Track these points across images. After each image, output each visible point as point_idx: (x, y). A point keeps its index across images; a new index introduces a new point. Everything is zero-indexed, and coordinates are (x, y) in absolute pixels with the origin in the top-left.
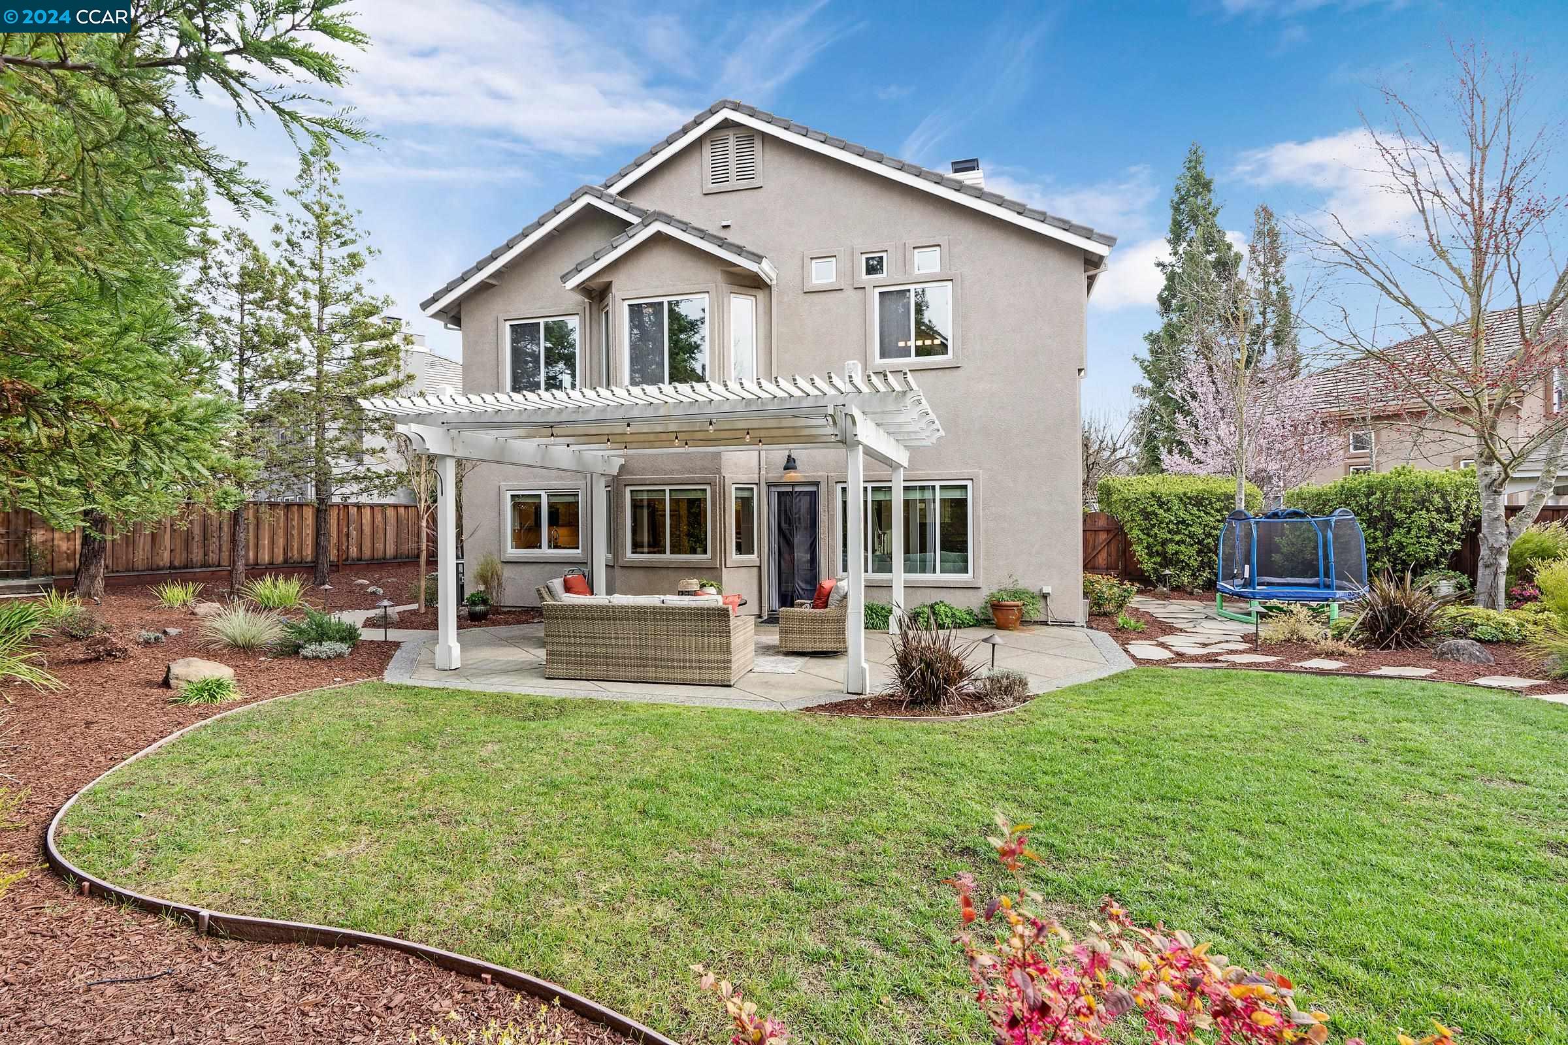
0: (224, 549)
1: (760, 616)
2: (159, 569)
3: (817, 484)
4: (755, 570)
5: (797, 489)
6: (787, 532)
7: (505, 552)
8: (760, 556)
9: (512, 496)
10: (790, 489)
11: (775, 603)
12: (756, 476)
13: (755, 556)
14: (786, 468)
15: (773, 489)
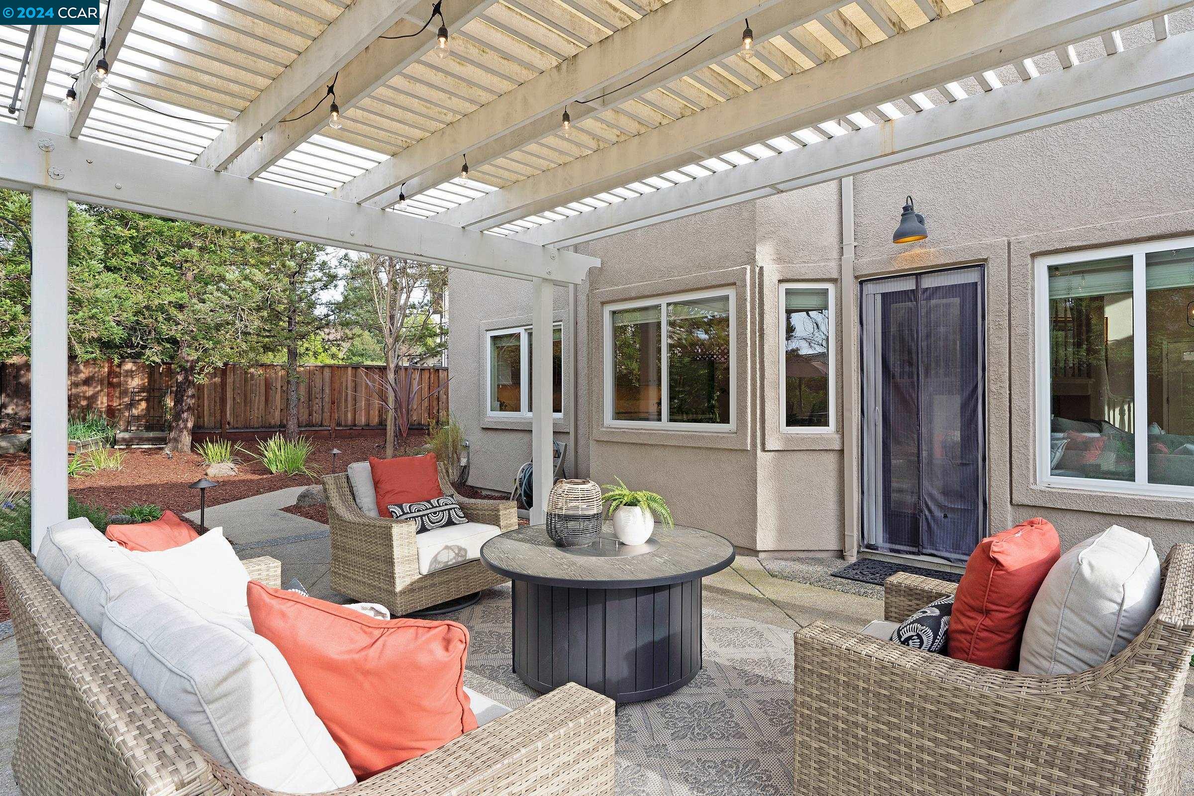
0: (326, 410)
1: (841, 554)
2: (271, 427)
3: (980, 265)
4: (831, 461)
5: (928, 282)
6: (904, 382)
7: (485, 414)
8: (841, 429)
9: (495, 339)
10: (909, 285)
11: (877, 534)
12: (833, 264)
13: (830, 430)
14: (899, 236)
15: (869, 288)
